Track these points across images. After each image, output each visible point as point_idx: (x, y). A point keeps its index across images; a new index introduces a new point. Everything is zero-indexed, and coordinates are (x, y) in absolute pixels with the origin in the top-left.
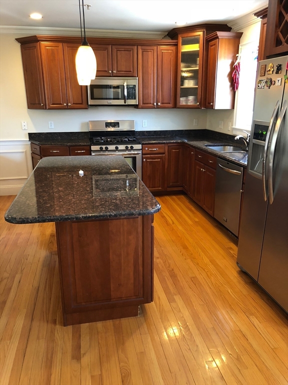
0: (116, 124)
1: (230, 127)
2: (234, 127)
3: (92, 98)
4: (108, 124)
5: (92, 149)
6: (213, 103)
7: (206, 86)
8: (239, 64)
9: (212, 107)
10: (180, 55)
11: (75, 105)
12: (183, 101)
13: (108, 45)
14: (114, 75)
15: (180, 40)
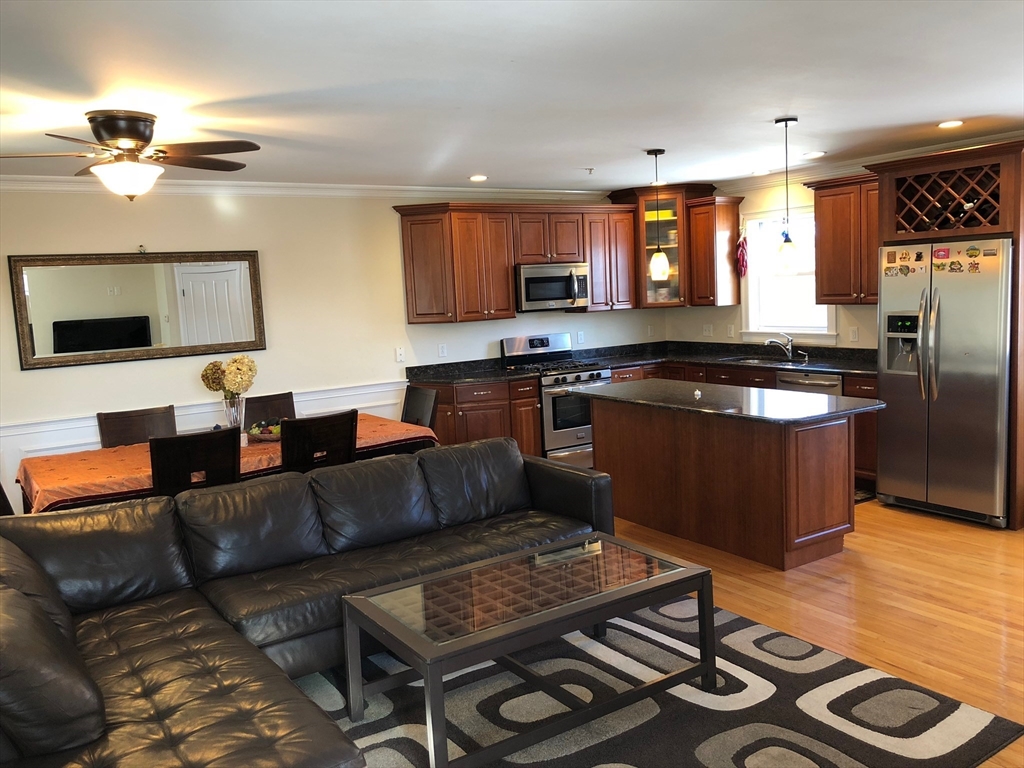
0: (544, 342)
1: (733, 332)
2: (744, 331)
3: (528, 300)
4: (532, 343)
5: (544, 383)
6: (714, 296)
7: (691, 272)
8: (745, 239)
9: (713, 303)
10: (643, 227)
11: (498, 313)
12: (650, 297)
13: (544, 213)
14: (553, 260)
15: (642, 204)
